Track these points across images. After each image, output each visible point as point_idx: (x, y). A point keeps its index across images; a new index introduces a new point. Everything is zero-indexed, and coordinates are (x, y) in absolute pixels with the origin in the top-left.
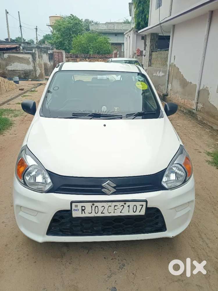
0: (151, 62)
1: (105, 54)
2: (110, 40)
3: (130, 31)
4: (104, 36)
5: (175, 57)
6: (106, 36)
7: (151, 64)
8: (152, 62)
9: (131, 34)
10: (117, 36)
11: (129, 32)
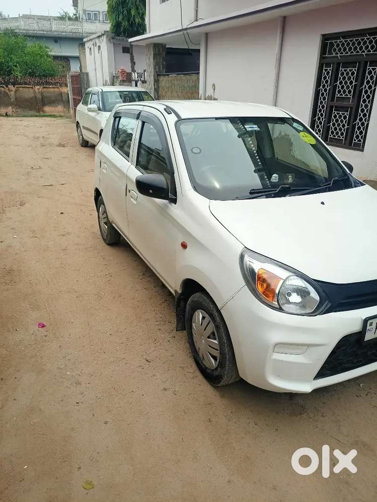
0: (158, 93)
1: (45, 76)
2: (51, 51)
3: (99, 37)
4: (38, 43)
5: (214, 85)
6: (43, 44)
7: (158, 97)
8: (160, 93)
9: (104, 43)
10: (58, 43)
11: (96, 38)
